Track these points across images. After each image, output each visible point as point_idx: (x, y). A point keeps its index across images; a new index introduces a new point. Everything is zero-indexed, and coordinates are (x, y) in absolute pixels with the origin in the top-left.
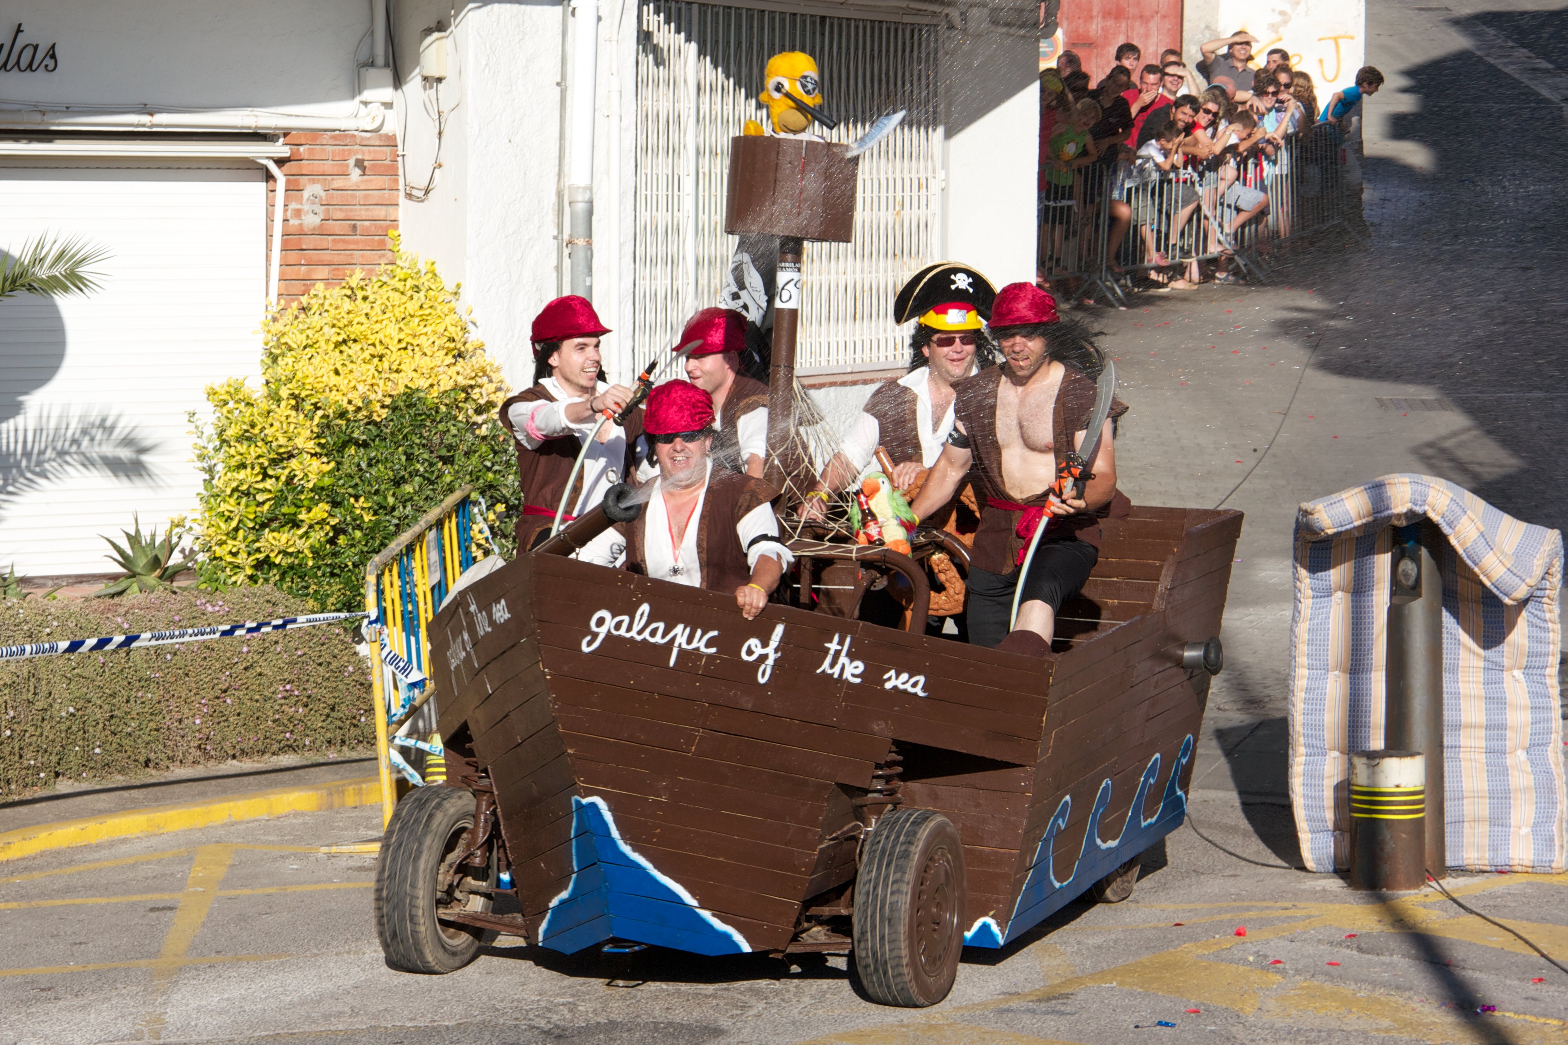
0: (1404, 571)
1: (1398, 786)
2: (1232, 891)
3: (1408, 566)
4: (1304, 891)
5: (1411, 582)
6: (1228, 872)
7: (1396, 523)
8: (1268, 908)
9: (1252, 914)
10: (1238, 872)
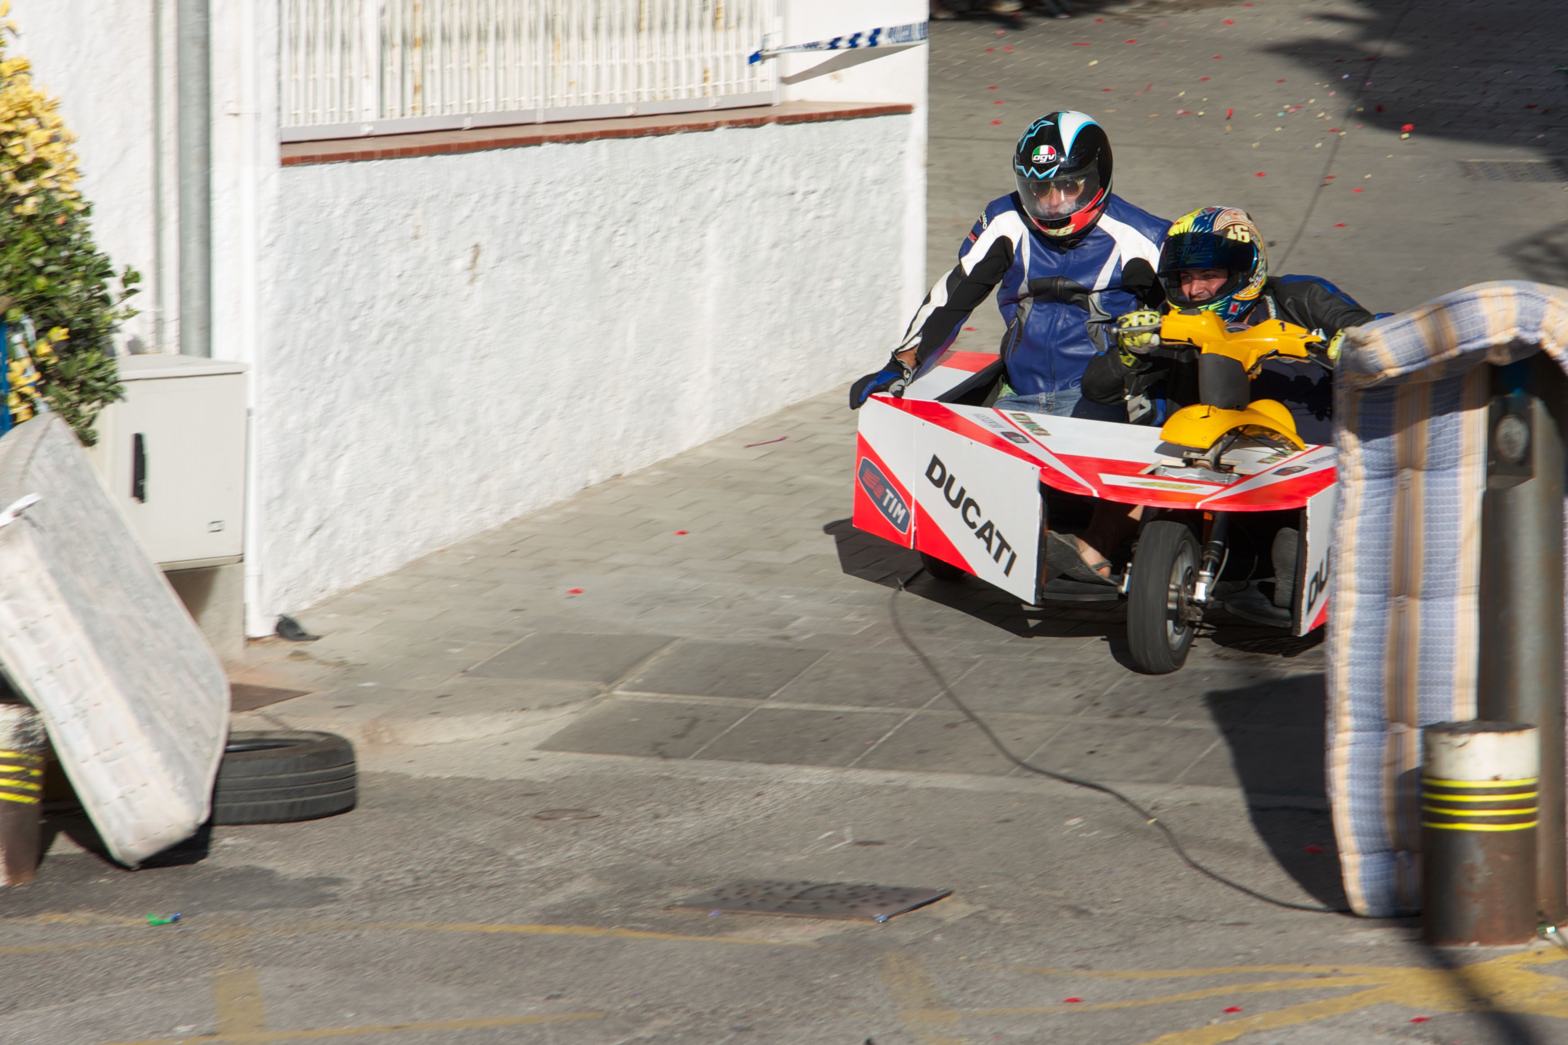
0: (1507, 435)
1: (1496, 779)
2: (1239, 947)
3: (1512, 428)
4: (1350, 947)
5: (1517, 453)
6: (1231, 918)
7: (1494, 358)
8: (1294, 975)
9: (1268, 986)
10: (1246, 918)
